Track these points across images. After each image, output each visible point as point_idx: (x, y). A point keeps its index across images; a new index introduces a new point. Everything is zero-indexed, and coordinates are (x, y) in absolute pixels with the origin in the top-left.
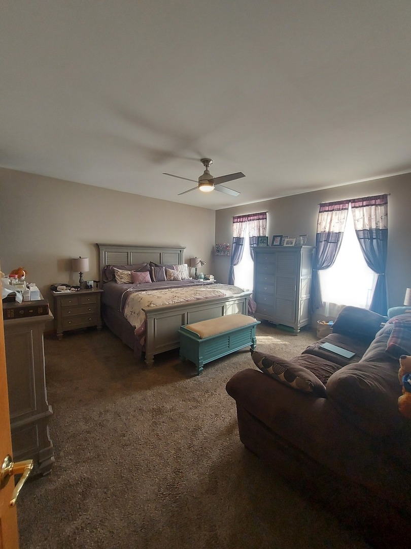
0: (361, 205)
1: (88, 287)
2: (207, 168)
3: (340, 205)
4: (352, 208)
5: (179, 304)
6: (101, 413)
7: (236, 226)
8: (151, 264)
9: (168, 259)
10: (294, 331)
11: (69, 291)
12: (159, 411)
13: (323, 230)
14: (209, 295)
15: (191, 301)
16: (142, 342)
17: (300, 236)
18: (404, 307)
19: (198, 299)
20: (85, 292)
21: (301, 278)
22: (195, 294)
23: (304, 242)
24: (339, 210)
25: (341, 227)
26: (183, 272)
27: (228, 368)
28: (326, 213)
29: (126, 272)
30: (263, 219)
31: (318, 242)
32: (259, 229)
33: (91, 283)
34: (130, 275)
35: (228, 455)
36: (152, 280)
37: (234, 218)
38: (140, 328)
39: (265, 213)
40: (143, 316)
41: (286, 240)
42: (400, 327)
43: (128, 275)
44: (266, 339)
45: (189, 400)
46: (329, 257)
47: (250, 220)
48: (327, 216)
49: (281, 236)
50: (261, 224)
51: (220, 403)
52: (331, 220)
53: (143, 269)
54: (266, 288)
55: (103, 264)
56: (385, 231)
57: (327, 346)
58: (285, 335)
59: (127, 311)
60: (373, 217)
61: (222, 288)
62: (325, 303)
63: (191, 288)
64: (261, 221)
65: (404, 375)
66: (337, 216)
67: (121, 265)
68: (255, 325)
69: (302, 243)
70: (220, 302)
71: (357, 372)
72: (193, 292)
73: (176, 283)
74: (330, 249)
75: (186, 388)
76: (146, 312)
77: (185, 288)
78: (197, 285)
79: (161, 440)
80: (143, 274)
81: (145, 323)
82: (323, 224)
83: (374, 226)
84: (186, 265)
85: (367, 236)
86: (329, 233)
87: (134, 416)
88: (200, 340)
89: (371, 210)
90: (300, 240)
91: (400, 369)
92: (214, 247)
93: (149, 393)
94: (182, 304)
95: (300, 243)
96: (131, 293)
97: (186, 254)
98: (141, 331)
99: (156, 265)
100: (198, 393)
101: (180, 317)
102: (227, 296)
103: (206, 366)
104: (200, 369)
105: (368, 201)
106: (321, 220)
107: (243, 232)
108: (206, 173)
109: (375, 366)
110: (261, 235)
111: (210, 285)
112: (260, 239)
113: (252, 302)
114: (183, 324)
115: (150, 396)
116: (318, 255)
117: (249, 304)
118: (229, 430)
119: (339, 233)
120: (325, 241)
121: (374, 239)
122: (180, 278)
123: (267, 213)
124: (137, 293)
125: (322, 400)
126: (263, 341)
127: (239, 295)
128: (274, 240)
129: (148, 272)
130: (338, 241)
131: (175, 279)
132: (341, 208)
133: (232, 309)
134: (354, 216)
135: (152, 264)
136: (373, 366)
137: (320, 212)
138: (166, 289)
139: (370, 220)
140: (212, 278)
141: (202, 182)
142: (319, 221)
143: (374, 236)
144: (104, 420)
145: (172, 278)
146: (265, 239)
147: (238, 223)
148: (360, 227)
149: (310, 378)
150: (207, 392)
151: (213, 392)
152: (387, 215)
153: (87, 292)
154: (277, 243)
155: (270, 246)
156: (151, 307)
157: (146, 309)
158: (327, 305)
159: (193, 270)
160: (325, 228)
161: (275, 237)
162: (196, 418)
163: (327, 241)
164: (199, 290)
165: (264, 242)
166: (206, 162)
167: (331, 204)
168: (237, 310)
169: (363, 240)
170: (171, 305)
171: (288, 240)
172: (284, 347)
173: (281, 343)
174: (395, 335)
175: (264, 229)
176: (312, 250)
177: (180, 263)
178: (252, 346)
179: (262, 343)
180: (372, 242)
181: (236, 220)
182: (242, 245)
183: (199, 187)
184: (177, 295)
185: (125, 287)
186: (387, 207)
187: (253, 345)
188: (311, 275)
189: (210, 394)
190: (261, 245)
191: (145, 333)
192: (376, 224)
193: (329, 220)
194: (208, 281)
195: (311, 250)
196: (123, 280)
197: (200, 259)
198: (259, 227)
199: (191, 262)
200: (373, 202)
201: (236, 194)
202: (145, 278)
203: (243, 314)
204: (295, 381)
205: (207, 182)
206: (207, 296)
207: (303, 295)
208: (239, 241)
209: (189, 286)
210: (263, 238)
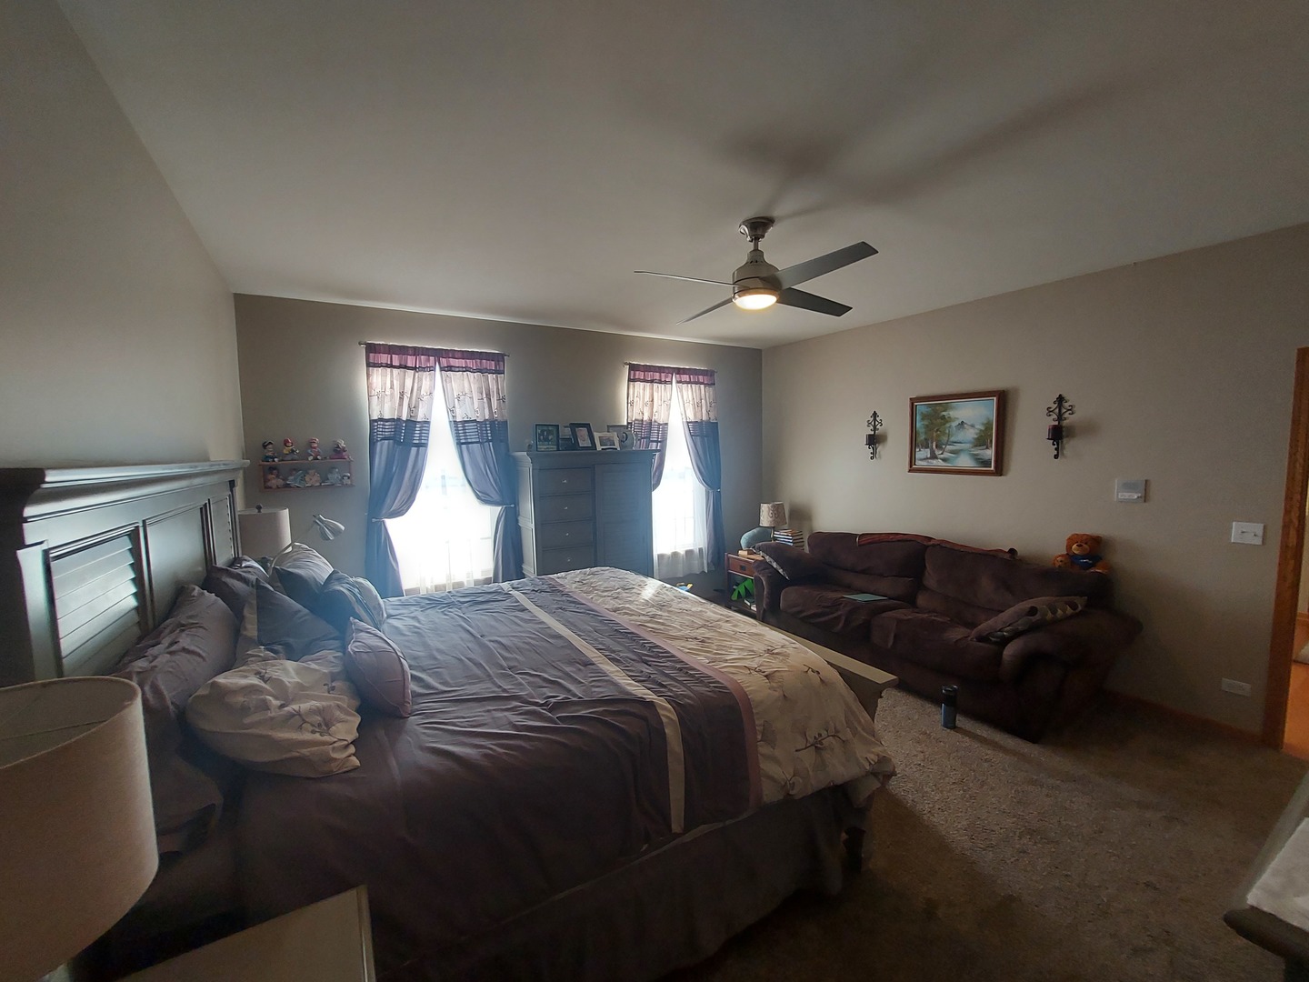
3: (661, 374)
4: (678, 382)
13: (639, 417)
24: (660, 381)
28: (640, 384)
30: (497, 372)
32: (488, 400)
39: (501, 357)
48: (643, 389)
49: (587, 426)
52: (651, 400)
56: (715, 426)
60: (703, 402)
64: (491, 377)
66: (660, 394)
82: (638, 405)
83: (704, 418)
85: (697, 432)
86: (650, 422)
105: (695, 376)
108: (754, 258)
119: (665, 424)
120: (645, 438)
121: (706, 437)
123: (505, 359)
132: (662, 379)
137: (630, 380)
139: (700, 407)
143: (705, 433)
147: (396, 371)
148: (692, 418)
152: (715, 401)
154: (584, 441)
160: (643, 414)
161: (574, 426)
163: (649, 439)
165: (546, 440)
167: (647, 368)
169: (694, 438)
175: (502, 401)
180: (703, 441)
182: (421, 446)
190: (542, 447)
192: (707, 413)
193: (647, 399)
198: (488, 393)
200: (701, 378)
208: (407, 433)
210: (545, 428)
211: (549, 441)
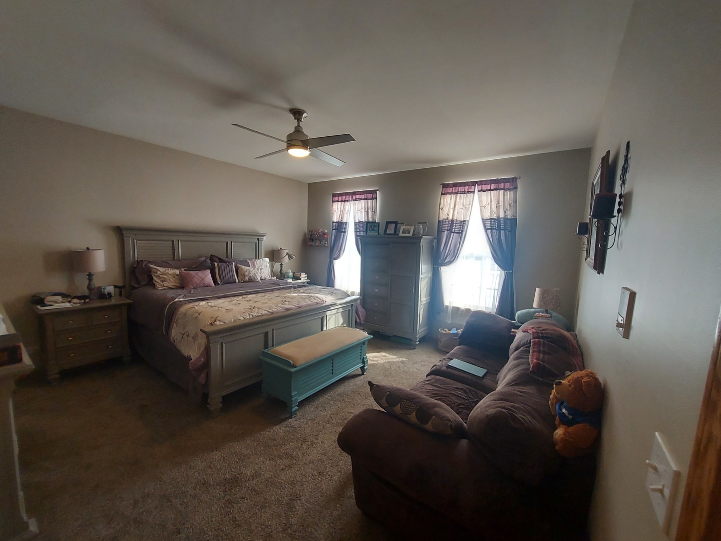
0: (489, 188)
1: (103, 296)
2: (299, 123)
3: (465, 188)
4: (479, 191)
5: (260, 318)
6: (136, 502)
7: (337, 207)
8: (212, 258)
9: (239, 250)
10: (412, 343)
11: (68, 305)
12: (235, 482)
13: (446, 217)
14: (303, 303)
15: (277, 312)
16: (202, 379)
17: (419, 223)
18: (533, 310)
19: (288, 309)
20: (100, 305)
21: (421, 276)
22: (283, 302)
23: (424, 232)
24: (464, 193)
25: (466, 214)
26: (263, 269)
27: (332, 402)
28: (449, 196)
29: (171, 271)
30: (372, 199)
31: (440, 231)
32: (368, 212)
33: (110, 289)
34: (177, 275)
35: (340, 529)
36: (215, 282)
37: (334, 195)
38: (198, 359)
39: (375, 192)
40: (202, 340)
41: (402, 228)
42: (538, 337)
43: (174, 275)
44: (379, 357)
45: (280, 457)
46: (453, 250)
47: (356, 200)
48: (451, 200)
49: (396, 223)
50: (370, 205)
51: (325, 454)
52: (455, 205)
53: (200, 267)
54: (377, 290)
55: (130, 259)
56: (514, 221)
57: (456, 363)
58: (402, 349)
59: (175, 333)
60: (501, 203)
61: (320, 292)
62: (447, 307)
63: (276, 294)
64: (370, 201)
65: (556, 403)
66: (461, 199)
67: (164, 259)
68: (366, 341)
69: (422, 232)
70: (320, 311)
71: (505, 404)
72: (279, 299)
73: (251, 286)
74: (453, 240)
75: (275, 440)
76: (208, 335)
77: (268, 294)
78: (284, 288)
79: (240, 526)
80: (200, 273)
81: (207, 351)
82: (446, 209)
83: (502, 215)
84: (267, 259)
85: (494, 226)
86: (452, 220)
87: (194, 497)
88: (293, 370)
89: (499, 195)
90: (419, 229)
91: (551, 396)
92: (305, 234)
93: (216, 456)
94: (264, 318)
95: (419, 233)
96: (181, 304)
97: (267, 242)
98: (199, 364)
99: (221, 260)
100: (292, 445)
101: (262, 337)
102: (327, 304)
103: (302, 404)
104: (294, 409)
105: (496, 185)
106: (444, 205)
107: (345, 215)
108: (298, 130)
109: (520, 392)
110: (370, 220)
111: (303, 288)
112: (369, 225)
113: (361, 309)
114: (266, 346)
115: (219, 461)
116: (440, 248)
117: (357, 313)
118: (340, 492)
119: (464, 221)
120: (447, 230)
121: (502, 230)
122: (259, 278)
123: (378, 192)
124: (191, 305)
125: (464, 442)
126: (375, 359)
127: (344, 301)
128: (386, 228)
129: (209, 271)
130: (462, 231)
131: (251, 280)
132: (466, 191)
133: (334, 321)
134: (481, 202)
135: (215, 258)
136: (519, 393)
137: (442, 194)
138: (238, 295)
139: (498, 207)
140: (304, 278)
141: (293, 142)
142: (441, 206)
143: (502, 227)
144: (142, 512)
145: (247, 278)
146: (375, 226)
147: (339, 203)
148: (487, 215)
149: (448, 415)
150: (305, 441)
151: (314, 439)
152: (516, 201)
153: (103, 304)
154: (391, 230)
155: (383, 235)
156: (216, 325)
157: (209, 329)
158: (450, 309)
159: (277, 266)
160: (448, 215)
161: (388, 223)
162: (293, 483)
163: (450, 231)
164: (288, 297)
165: (373, 230)
166: (297, 113)
167: (455, 185)
168: (341, 321)
169: (489, 230)
170: (247, 321)
171: (404, 227)
172: (402, 365)
173: (398, 360)
174: (536, 349)
175: (374, 212)
176: (433, 242)
177: (257, 256)
178: (362, 368)
179: (375, 362)
180: (499, 233)
181: (336, 198)
182: (345, 232)
183: (288, 150)
184: (257, 305)
185: (170, 294)
186: (516, 192)
187: (364, 366)
188: (431, 273)
189: (309, 443)
190: (370, 233)
191: (206, 365)
192: (505, 212)
193: (452, 206)
194: (299, 281)
195: (431, 242)
196: (165, 284)
197: (287, 251)
198: (368, 209)
199: (274, 255)
200: (502, 185)
201: (338, 163)
202: (203, 279)
203: (348, 326)
204: (430, 423)
205: (301, 144)
206: (301, 304)
207: (423, 298)
208: (340, 227)
209: (272, 290)
210: (373, 224)
211: (374, 230)
